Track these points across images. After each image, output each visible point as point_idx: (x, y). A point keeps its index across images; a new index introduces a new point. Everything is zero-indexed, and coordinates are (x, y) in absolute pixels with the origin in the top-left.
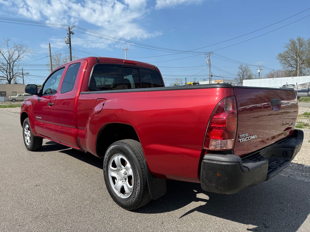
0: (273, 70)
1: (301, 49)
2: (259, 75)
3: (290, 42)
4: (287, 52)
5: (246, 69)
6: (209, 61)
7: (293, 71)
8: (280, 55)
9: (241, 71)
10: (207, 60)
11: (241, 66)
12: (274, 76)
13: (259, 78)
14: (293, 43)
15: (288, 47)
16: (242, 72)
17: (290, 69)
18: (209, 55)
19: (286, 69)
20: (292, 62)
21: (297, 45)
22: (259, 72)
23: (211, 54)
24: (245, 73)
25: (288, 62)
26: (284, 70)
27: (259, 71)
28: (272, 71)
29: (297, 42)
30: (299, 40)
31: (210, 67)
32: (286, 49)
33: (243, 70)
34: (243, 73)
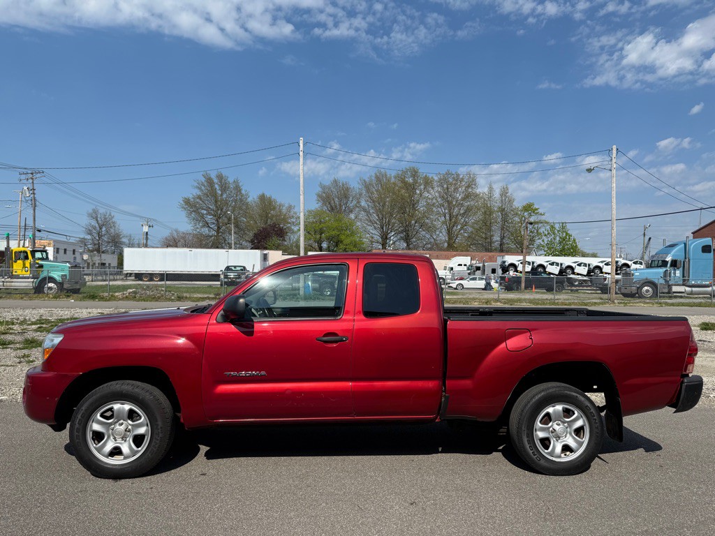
0: (176, 231)
1: (224, 196)
2: (147, 239)
3: (203, 179)
4: (199, 197)
5: (105, 219)
6: (31, 192)
7: (211, 237)
8: (187, 201)
9: (94, 223)
10: (25, 188)
11: (95, 211)
12: (180, 244)
13: (146, 246)
14: (210, 182)
15: (200, 189)
16: (97, 225)
17: (205, 231)
18: (31, 176)
19: (198, 230)
20: (209, 218)
21: (217, 187)
22: (146, 231)
23: (38, 175)
24: (104, 229)
25: (202, 216)
26: (195, 232)
27: (146, 229)
28: (174, 232)
29: (216, 181)
30: (220, 177)
31: (35, 206)
32: (199, 193)
33: (100, 222)
34: (98, 229)
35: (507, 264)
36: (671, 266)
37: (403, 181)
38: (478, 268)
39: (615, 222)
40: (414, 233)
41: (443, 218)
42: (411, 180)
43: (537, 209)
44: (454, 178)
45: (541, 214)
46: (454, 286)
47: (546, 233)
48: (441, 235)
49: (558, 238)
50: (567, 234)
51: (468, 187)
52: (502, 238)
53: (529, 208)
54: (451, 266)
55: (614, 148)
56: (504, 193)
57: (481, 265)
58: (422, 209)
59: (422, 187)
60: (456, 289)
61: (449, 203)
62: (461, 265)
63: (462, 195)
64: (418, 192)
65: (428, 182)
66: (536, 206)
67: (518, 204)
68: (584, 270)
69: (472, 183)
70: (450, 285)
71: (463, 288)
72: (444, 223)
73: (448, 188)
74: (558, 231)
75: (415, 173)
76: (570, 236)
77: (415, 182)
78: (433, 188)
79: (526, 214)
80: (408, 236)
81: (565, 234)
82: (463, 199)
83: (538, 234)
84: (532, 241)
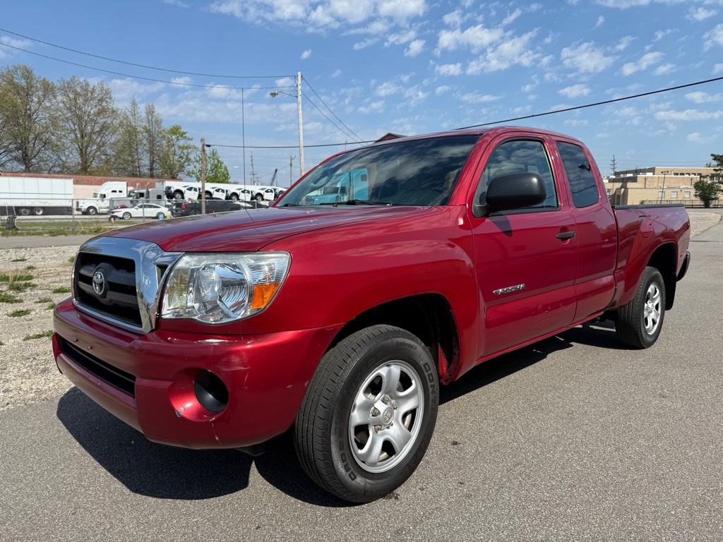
35: (173, 190)
36: (341, 192)
37: (11, 82)
38: (142, 195)
39: (302, 148)
40: (35, 152)
41: (73, 136)
42: (23, 83)
43: (185, 133)
44: (82, 87)
45: (189, 139)
46: (120, 215)
47: (198, 159)
48: (71, 155)
49: (209, 165)
50: (218, 161)
51: (101, 100)
52: (152, 162)
53: (176, 131)
54: (103, 193)
55: (299, 73)
56: (150, 112)
57: (144, 191)
58: (44, 121)
59: (40, 93)
60: (122, 218)
61: (80, 118)
62: (115, 191)
63: (95, 110)
64: (36, 100)
65: (48, 89)
66: (182, 130)
67: (166, 126)
68: (248, 197)
69: (106, 95)
70: (115, 214)
71: (131, 217)
72: (76, 140)
73: (75, 99)
74: (209, 157)
75: (28, 75)
76: (221, 163)
77: (30, 86)
78: (55, 97)
79: (174, 137)
80: (27, 155)
81: (216, 161)
82: (98, 114)
83: (188, 160)
84: (182, 166)
